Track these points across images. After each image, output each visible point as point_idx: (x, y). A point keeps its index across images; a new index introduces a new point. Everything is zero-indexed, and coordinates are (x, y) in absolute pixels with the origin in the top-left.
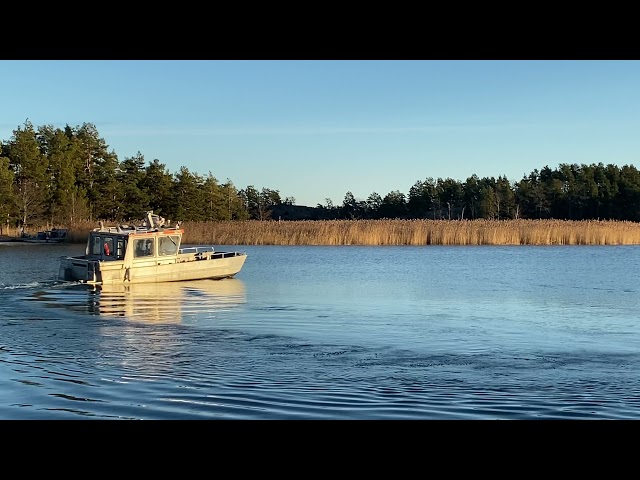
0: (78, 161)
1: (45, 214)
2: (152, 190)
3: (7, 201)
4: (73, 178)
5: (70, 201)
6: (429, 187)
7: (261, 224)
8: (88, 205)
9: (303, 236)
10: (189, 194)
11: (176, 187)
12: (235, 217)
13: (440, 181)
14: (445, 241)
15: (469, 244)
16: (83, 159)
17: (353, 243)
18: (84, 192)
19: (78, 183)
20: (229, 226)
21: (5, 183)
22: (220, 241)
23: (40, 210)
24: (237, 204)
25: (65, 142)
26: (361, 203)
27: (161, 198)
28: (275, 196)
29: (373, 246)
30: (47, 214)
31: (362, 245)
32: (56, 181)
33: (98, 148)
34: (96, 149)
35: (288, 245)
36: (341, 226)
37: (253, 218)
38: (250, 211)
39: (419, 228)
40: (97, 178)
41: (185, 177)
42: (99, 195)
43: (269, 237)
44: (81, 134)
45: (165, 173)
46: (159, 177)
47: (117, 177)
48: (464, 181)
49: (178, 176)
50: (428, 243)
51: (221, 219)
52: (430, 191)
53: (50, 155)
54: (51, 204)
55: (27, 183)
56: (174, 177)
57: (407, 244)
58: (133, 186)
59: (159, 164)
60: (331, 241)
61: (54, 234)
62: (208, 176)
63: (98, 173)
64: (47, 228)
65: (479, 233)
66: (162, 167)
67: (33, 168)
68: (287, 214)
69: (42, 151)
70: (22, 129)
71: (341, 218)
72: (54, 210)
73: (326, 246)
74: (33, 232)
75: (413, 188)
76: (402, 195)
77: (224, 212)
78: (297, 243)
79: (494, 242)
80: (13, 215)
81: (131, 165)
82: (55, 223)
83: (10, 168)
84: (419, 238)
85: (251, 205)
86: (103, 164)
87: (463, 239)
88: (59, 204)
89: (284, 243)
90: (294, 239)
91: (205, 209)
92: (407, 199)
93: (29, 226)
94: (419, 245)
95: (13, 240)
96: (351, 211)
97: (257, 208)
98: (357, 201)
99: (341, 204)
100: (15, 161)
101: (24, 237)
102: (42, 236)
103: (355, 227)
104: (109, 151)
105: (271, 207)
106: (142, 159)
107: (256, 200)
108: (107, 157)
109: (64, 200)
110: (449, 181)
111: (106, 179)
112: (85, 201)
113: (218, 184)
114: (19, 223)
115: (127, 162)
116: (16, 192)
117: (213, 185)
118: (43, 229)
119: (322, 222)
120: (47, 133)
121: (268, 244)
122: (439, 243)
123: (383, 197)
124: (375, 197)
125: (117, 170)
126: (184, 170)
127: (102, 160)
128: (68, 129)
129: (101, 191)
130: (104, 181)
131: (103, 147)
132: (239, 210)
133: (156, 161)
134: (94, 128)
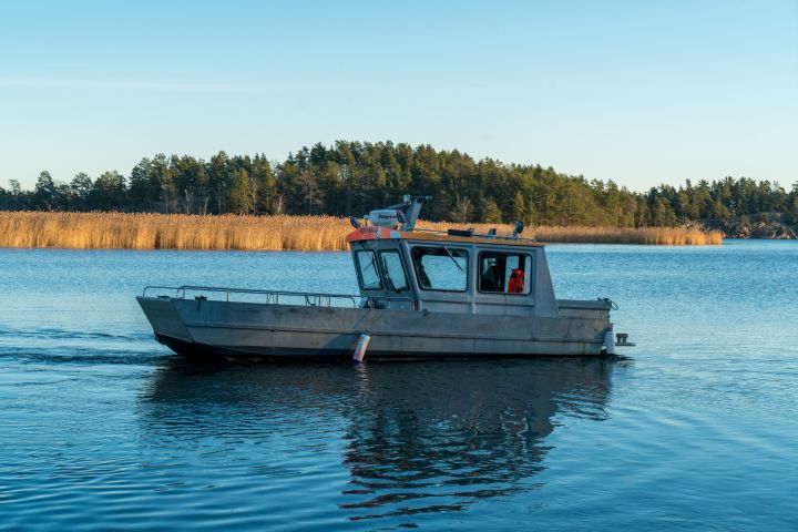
6: (160, 168)
13: (174, 159)
14: (180, 243)
15: (213, 248)
17: (49, 245)
26: (63, 187)
29: (79, 249)
31: (64, 248)
36: (33, 221)
39: (146, 225)
48: (208, 160)
50: (157, 246)
52: (160, 173)
57: (127, 247)
60: (18, 241)
65: (228, 233)
71: (33, 208)
73: (9, 248)
75: (136, 169)
76: (121, 178)
79: (247, 246)
84: (144, 239)
87: (205, 241)
92: (128, 183)
94: (145, 249)
96: (48, 198)
98: (57, 185)
99: (32, 189)
103: (52, 222)
110: (187, 160)
119: (4, 215)
122: (173, 246)
123: (94, 180)
124: (82, 180)
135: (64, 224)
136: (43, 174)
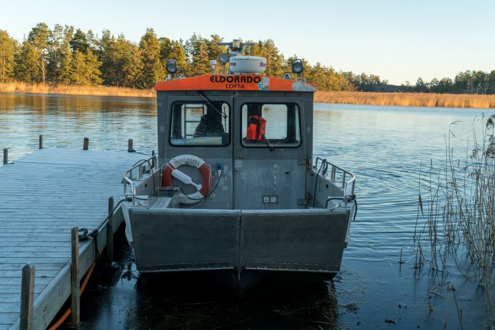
6: (467, 76)
10: (319, 77)
11: (313, 73)
12: (343, 89)
22: (325, 101)
25: (257, 49)
34: (273, 53)
40: (273, 67)
44: (266, 45)
45: (307, 65)
46: (305, 68)
47: (282, 68)
51: (334, 90)
56: (312, 67)
59: (305, 60)
62: (330, 68)
63: (274, 65)
65: (466, 101)
66: (306, 62)
68: (382, 89)
77: (337, 87)
79: (474, 106)
86: (276, 61)
91: (327, 85)
104: (279, 54)
106: (296, 58)
107: (366, 81)
108: (278, 57)
113: (335, 72)
115: (290, 60)
117: (332, 72)
124: (435, 81)
125: (283, 64)
126: (318, 65)
127: (275, 58)
128: (260, 42)
129: (274, 74)
130: (275, 69)
131: (277, 52)
132: (345, 86)
133: (303, 59)
134: (273, 42)
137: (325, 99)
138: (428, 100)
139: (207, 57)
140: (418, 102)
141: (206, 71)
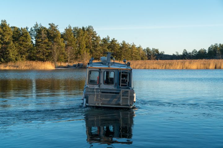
0: (87, 39)
1: (75, 58)
2: (113, 49)
3: (63, 54)
4: (85, 45)
5: (84, 54)
6: (216, 47)
7: (152, 61)
8: (90, 55)
9: (168, 66)
10: (126, 51)
11: (121, 48)
12: (142, 59)
13: (220, 45)
14: (222, 67)
16: (88, 39)
17: (186, 68)
18: (89, 50)
19: (87, 47)
20: (140, 62)
21: (62, 48)
23: (74, 57)
24: (143, 54)
25: (82, 32)
26: (190, 53)
27: (115, 52)
28: (157, 51)
29: (194, 69)
30: (76, 58)
31: (190, 69)
32: (79, 47)
33: (94, 35)
34: (93, 35)
35: (162, 69)
36: (182, 62)
37: (149, 59)
38: (148, 57)
39: (212, 63)
40: (93, 45)
41: (124, 44)
42: (94, 51)
43: (155, 66)
44: (88, 30)
45: (117, 43)
46: (115, 45)
47: (100, 45)
49: (121, 44)
50: (216, 68)
51: (137, 59)
52: (216, 49)
53: (77, 37)
54: (78, 54)
55: (69, 48)
56: (120, 45)
57: (207, 69)
58: (106, 48)
59: (115, 40)
60: (178, 67)
61: (79, 65)
62: (133, 44)
63: (94, 43)
64: (76, 63)
66: (116, 41)
67: (71, 42)
68: (161, 57)
69: (74, 36)
70: (68, 28)
71: (182, 59)
72: (79, 56)
73: (176, 69)
74: (71, 64)
75: (209, 48)
76: (205, 50)
77: (139, 57)
78: (165, 68)
80: (65, 58)
81: (105, 41)
82: (79, 61)
83: (64, 42)
84: (212, 66)
85: (148, 54)
86: (95, 40)
88: (80, 55)
89: (160, 68)
90: (164, 67)
91: (131, 56)
92: (207, 52)
93: (70, 62)
94: (212, 69)
95: (65, 67)
96: (185, 56)
97: (150, 55)
98: (188, 53)
99: (182, 54)
100: (65, 39)
101: (68, 67)
102: (75, 66)
103: (187, 62)
104: (97, 35)
105: (156, 55)
106: (109, 38)
107: (150, 52)
108: (97, 38)
109: (82, 53)
111: (96, 46)
112: (89, 54)
113: (136, 47)
114: (66, 61)
115: (104, 39)
116: (66, 50)
117: (134, 47)
118: (75, 63)
119: (174, 61)
120: (76, 29)
121: (155, 69)
122: (220, 68)
123: (198, 51)
124: (195, 51)
125: (100, 42)
126: (124, 42)
127: (95, 39)
128: (83, 28)
129: (95, 50)
130: (95, 46)
131: (95, 34)
132: (144, 56)
133: (114, 39)
134: (92, 27)
135: (190, 63)
136: (184, 50)
137: (136, 66)
138: (209, 65)
139: (47, 39)
140: (202, 66)
141: (47, 49)
